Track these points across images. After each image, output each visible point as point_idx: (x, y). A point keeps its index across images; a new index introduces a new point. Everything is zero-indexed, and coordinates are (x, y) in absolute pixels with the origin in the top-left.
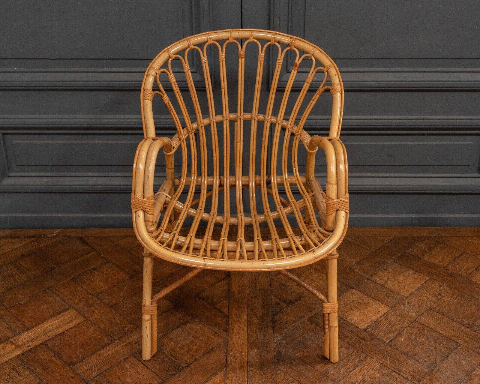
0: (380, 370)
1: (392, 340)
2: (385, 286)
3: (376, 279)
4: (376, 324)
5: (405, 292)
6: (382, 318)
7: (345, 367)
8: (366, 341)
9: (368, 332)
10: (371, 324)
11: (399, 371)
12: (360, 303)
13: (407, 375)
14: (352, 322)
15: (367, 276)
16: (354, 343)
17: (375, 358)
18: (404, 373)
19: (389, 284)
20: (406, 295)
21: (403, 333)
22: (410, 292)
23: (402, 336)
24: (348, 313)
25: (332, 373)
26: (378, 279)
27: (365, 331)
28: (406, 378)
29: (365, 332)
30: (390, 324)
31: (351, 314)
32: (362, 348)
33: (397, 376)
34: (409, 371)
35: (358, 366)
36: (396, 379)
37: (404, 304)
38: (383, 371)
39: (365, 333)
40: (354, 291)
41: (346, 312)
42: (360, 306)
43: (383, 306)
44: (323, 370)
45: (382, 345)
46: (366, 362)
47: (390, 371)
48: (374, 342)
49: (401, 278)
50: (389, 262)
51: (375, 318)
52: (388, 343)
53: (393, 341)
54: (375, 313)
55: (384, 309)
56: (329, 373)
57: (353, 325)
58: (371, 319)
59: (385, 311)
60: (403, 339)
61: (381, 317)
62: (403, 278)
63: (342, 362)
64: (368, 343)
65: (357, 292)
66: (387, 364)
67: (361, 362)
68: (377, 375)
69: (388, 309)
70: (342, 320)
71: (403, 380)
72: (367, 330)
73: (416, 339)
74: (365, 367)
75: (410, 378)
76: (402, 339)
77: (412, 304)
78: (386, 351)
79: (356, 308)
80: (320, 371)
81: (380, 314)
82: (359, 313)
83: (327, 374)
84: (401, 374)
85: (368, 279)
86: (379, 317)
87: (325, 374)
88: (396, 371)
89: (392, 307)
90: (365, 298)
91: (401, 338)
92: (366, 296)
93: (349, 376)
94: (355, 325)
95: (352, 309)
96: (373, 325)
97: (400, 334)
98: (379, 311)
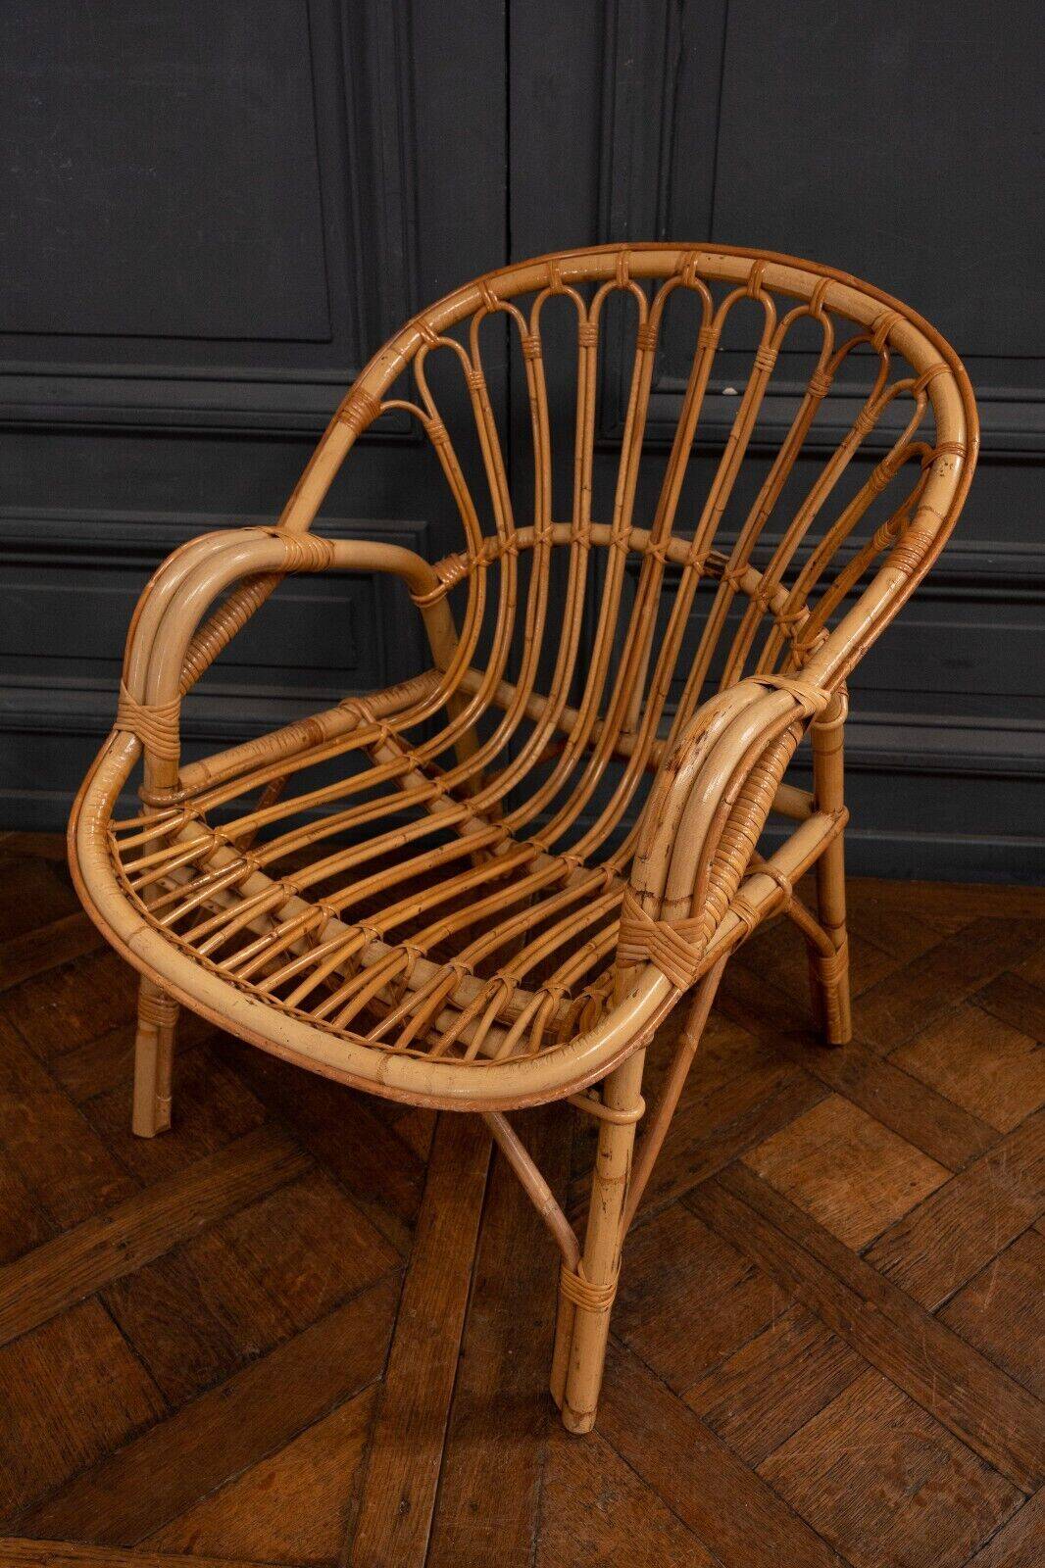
0: (902, 1424)
1: (949, 1301)
2: (939, 1090)
3: (912, 1062)
4: (900, 1232)
5: (1003, 1116)
6: (922, 1210)
7: (785, 1403)
8: (864, 1300)
9: (872, 1264)
10: (883, 1234)
11: (967, 1432)
12: (855, 1149)
13: (995, 1451)
14: (821, 1219)
15: (882, 1051)
16: (821, 1304)
17: (889, 1372)
18: (986, 1445)
19: (952, 1086)
20: (1003, 1130)
21: (989, 1278)
22: (1018, 1117)
23: (983, 1289)
24: (813, 1183)
25: (736, 1422)
26: (917, 1064)
27: (862, 1257)
28: (992, 1468)
29: (861, 1263)
30: (946, 1236)
31: (824, 1187)
32: (844, 1325)
33: (960, 1454)
34: (1005, 1436)
35: (827, 1402)
36: (958, 1465)
37: (995, 1162)
38: (915, 1429)
39: (862, 1268)
40: (838, 1103)
41: (804, 1181)
42: (852, 1162)
43: (928, 1165)
44: (707, 1410)
45: (916, 1318)
46: (856, 1386)
47: (937, 1431)
48: (888, 1307)
49: (992, 1065)
50: (956, 1003)
51: (899, 1207)
52: (937, 1311)
53: (953, 1304)
54: (901, 1191)
55: (930, 1178)
56: (726, 1423)
57: (822, 1229)
58: (884, 1213)
59: (933, 1186)
60: (988, 1301)
61: (918, 1205)
62: (997, 1063)
63: (774, 1378)
64: (871, 1306)
65: (846, 1105)
66: (929, 1399)
67: (843, 1383)
68: (893, 1446)
69: (942, 1177)
70: (791, 1210)
71: (979, 1472)
72: (871, 1256)
73: (1033, 1305)
74: (854, 1407)
75: (1005, 1466)
76: (984, 1300)
77: (1022, 1165)
78: (929, 1346)
79: (841, 1166)
80: (698, 1410)
81: (918, 1196)
82: (846, 1186)
83: (721, 1427)
84: (976, 1446)
85: (885, 1059)
86: (911, 1206)
87: (713, 1426)
88: (958, 1431)
89: (956, 1172)
90: (870, 1131)
91: (979, 1297)
92: (876, 1124)
93: (793, 1442)
94: (831, 1230)
95: (824, 1170)
96: (891, 1236)
97: (976, 1280)
98: (913, 1184)
